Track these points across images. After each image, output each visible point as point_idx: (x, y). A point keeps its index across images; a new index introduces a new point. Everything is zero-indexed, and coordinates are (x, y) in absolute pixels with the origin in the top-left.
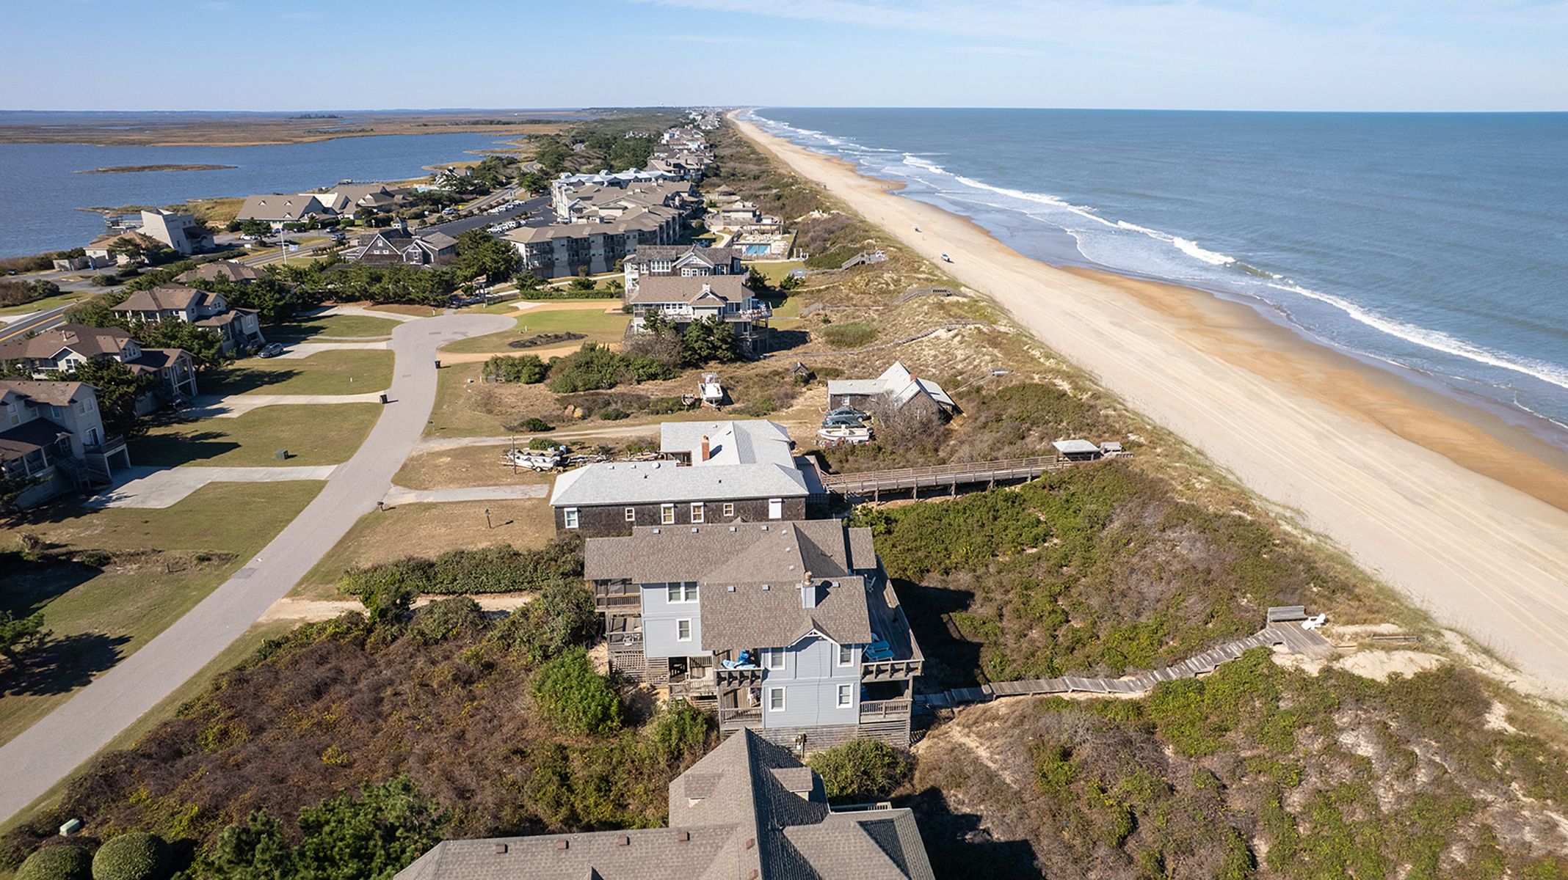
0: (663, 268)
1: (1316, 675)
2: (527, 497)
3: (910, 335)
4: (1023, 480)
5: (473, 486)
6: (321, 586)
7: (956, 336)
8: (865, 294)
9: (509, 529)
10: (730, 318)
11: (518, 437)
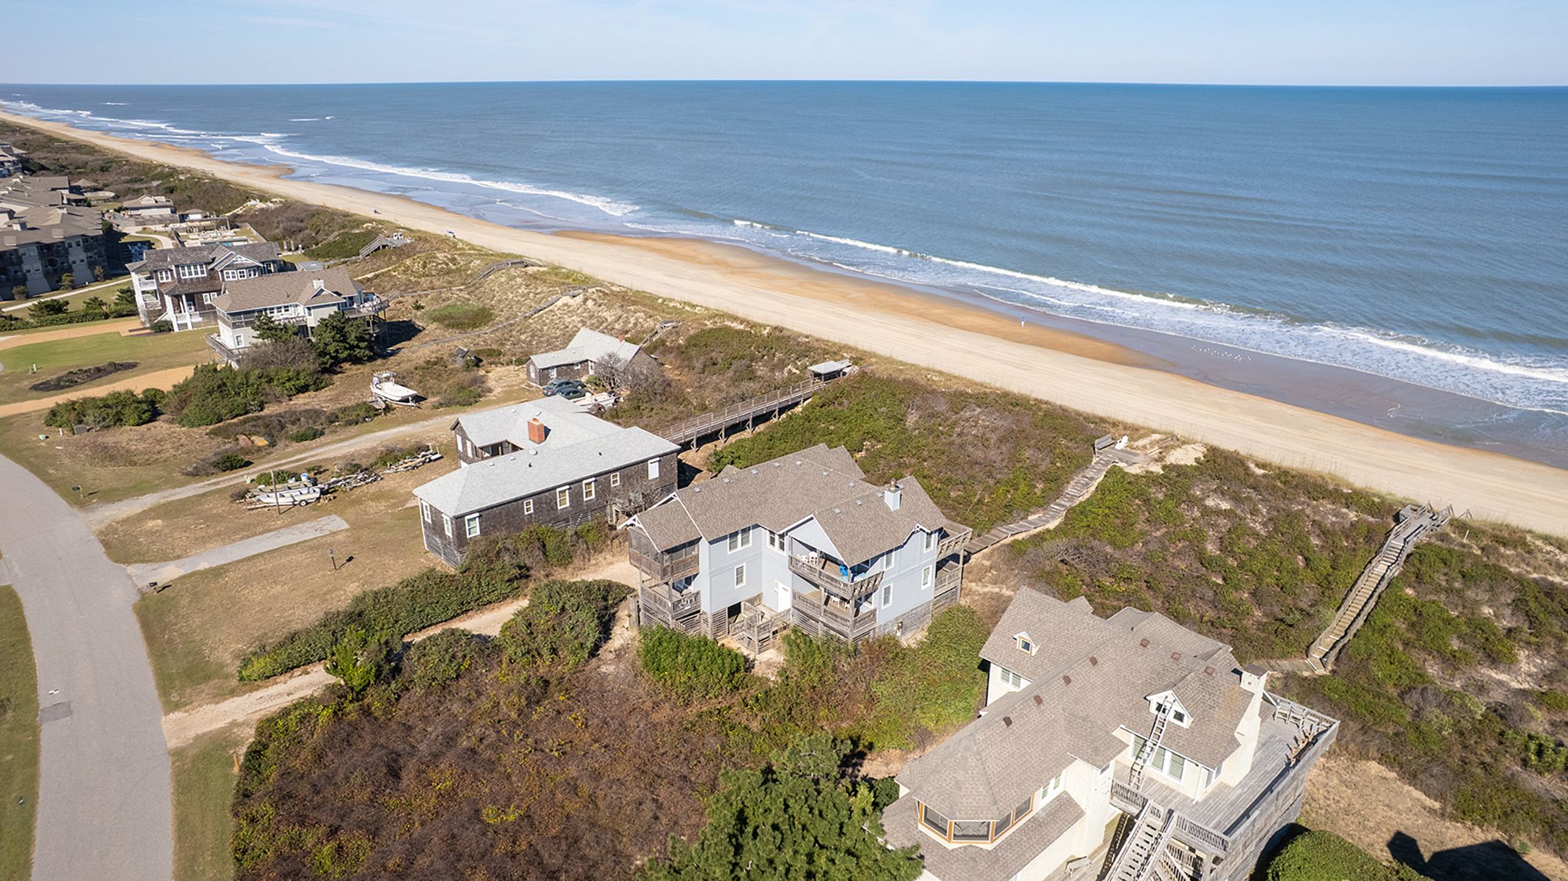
0: (196, 273)
1: (1162, 472)
2: (328, 532)
3: (530, 307)
4: (797, 404)
5: (242, 539)
6: (203, 686)
7: (586, 300)
8: (427, 276)
9: (360, 566)
10: (351, 313)
11: (215, 480)
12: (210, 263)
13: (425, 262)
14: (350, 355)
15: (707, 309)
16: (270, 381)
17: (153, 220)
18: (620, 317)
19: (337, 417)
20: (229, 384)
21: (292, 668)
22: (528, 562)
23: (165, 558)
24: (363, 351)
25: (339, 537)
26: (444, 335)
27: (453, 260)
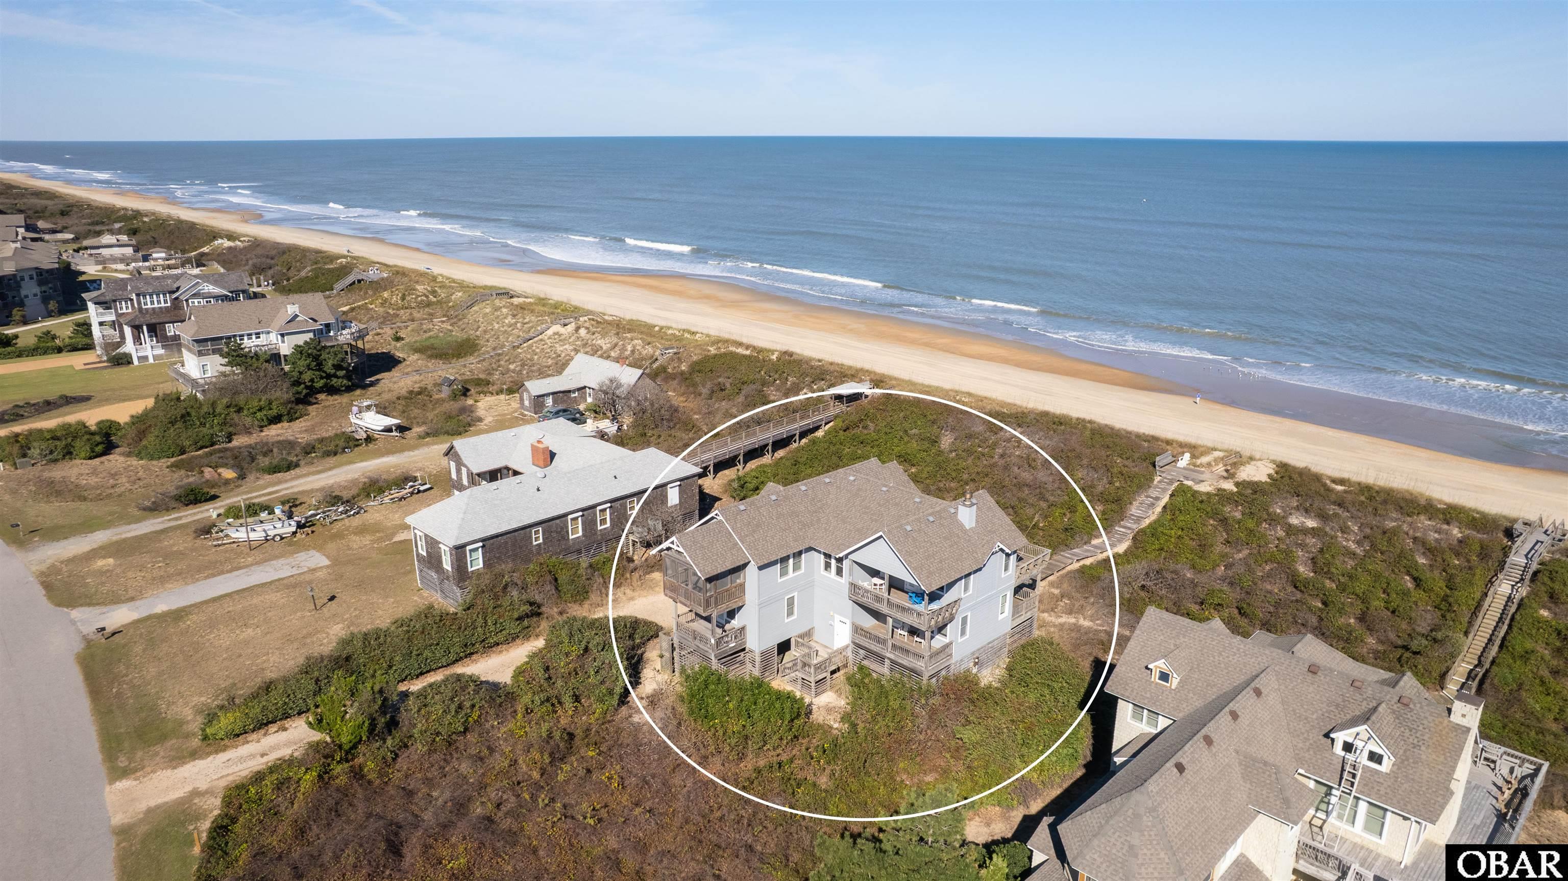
0: (159, 302)
1: (1235, 490)
2: (306, 569)
3: (519, 337)
4: (817, 428)
5: (206, 578)
6: (158, 748)
7: (577, 329)
8: (406, 308)
9: (344, 605)
10: (327, 341)
11: (176, 515)
12: (174, 292)
13: (404, 295)
14: (326, 385)
15: (708, 336)
16: (239, 410)
17: (114, 260)
18: (616, 345)
19: (313, 448)
20: (193, 414)
21: (266, 724)
22: (538, 598)
23: (115, 600)
24: (340, 380)
25: (319, 574)
26: (426, 366)
27: (434, 293)
